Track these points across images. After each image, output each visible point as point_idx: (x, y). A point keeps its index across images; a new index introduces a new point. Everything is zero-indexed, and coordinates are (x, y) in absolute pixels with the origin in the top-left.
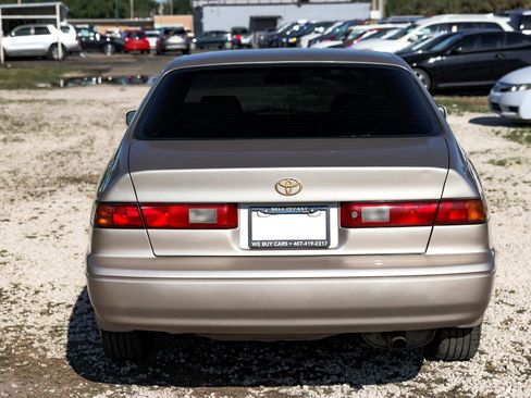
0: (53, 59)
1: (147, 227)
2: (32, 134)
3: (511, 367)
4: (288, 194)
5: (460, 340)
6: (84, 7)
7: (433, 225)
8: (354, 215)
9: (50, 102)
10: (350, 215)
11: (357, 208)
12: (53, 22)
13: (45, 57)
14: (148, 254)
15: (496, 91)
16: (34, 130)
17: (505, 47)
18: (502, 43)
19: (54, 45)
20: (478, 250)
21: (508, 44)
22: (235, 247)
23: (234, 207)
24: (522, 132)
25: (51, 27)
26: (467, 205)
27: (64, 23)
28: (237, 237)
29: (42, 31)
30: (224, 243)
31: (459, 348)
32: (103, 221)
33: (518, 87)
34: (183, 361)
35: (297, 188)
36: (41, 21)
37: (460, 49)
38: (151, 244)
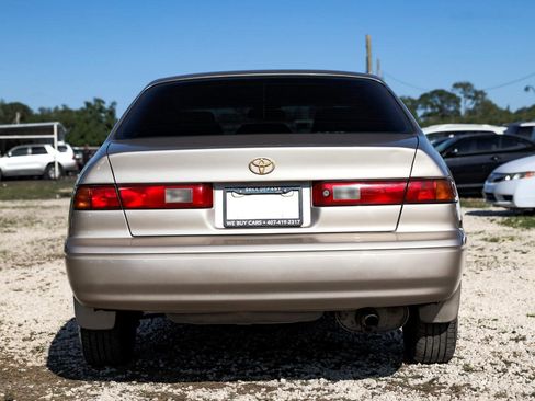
0: (50, 179)
1: (124, 208)
2: (24, 228)
3: (489, 367)
4: (261, 174)
5: (437, 337)
6: (82, 137)
7: (402, 203)
8: (326, 194)
9: (44, 208)
10: (322, 194)
11: (328, 186)
12: (51, 141)
13: (41, 176)
14: (125, 234)
15: (490, 182)
16: (26, 225)
17: (500, 149)
18: (497, 146)
19: (51, 165)
20: (447, 228)
21: (503, 147)
22: (210, 226)
23: (209, 187)
24: (517, 221)
25: (48, 147)
26: (435, 184)
27: (62, 143)
28: (212, 216)
29: (39, 151)
30: (199, 223)
31: (436, 347)
32: (82, 204)
33: (512, 176)
34: (162, 365)
35: (270, 167)
36: (38, 141)
37: (456, 151)
38: (128, 225)
